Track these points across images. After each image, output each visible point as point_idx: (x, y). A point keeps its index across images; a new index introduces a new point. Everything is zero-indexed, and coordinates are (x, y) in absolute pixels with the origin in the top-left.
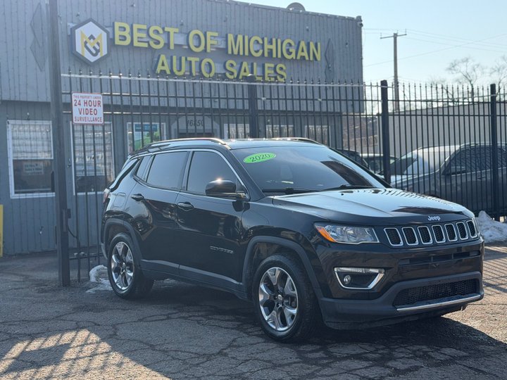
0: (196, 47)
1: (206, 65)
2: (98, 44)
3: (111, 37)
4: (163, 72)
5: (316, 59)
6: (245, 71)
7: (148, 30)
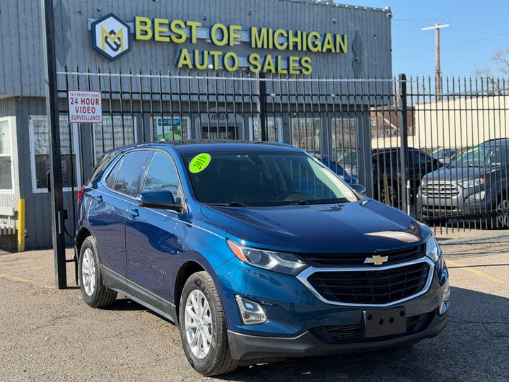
0: (219, 40)
1: (229, 58)
4: (185, 66)
5: (343, 52)
6: (269, 64)
7: (169, 25)
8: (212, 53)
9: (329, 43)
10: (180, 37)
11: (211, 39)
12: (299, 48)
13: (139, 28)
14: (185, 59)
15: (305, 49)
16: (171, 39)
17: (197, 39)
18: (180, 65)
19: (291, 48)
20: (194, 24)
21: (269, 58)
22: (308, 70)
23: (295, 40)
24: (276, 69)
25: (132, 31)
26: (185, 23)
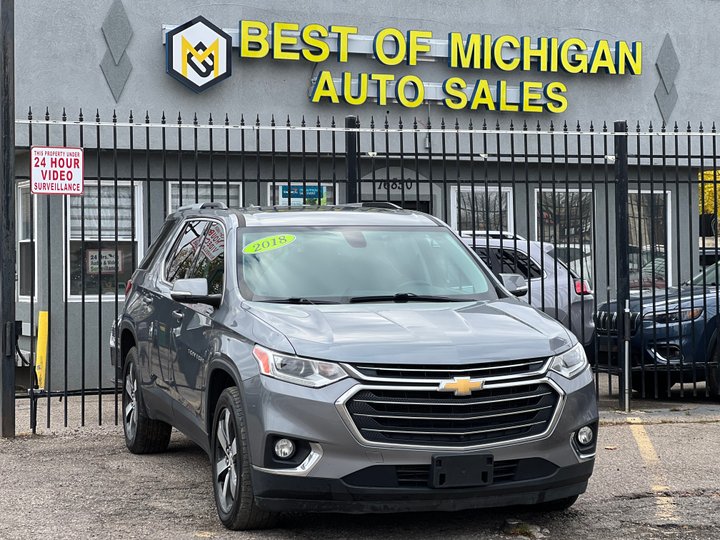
0: (388, 56)
1: (406, 85)
2: (211, 57)
4: (326, 100)
5: (633, 73)
6: (483, 95)
7: (302, 33)
8: (374, 77)
9: (603, 57)
10: (318, 51)
11: (375, 54)
12: (544, 67)
13: (246, 39)
14: (326, 87)
15: (554, 68)
16: (301, 55)
17: (349, 54)
18: (316, 99)
19: (527, 66)
20: (344, 31)
21: (483, 84)
22: (560, 104)
23: (537, 53)
24: (497, 105)
25: (235, 44)
26: (330, 31)
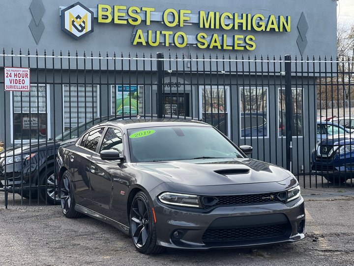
0: (170, 22)
1: (178, 37)
2: (84, 22)
3: (95, 16)
4: (140, 44)
5: (286, 31)
6: (215, 42)
7: (128, 11)
8: (163, 32)
9: (273, 23)
10: (136, 20)
11: (163, 21)
12: (244, 28)
13: (101, 13)
14: (140, 38)
15: (249, 28)
16: (128, 22)
17: (151, 21)
18: (135, 43)
19: (236, 28)
20: (148, 10)
21: (215, 36)
22: (252, 46)
23: (241, 21)
24: (222, 46)
26: (141, 9)
